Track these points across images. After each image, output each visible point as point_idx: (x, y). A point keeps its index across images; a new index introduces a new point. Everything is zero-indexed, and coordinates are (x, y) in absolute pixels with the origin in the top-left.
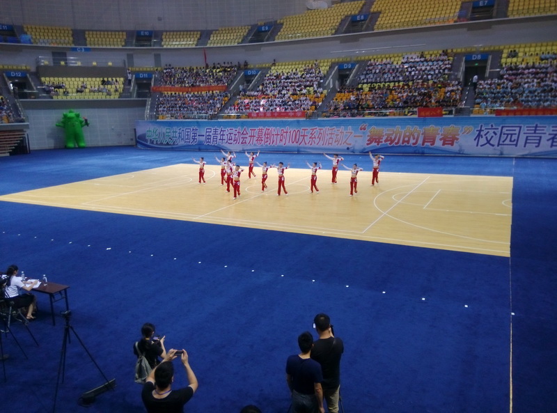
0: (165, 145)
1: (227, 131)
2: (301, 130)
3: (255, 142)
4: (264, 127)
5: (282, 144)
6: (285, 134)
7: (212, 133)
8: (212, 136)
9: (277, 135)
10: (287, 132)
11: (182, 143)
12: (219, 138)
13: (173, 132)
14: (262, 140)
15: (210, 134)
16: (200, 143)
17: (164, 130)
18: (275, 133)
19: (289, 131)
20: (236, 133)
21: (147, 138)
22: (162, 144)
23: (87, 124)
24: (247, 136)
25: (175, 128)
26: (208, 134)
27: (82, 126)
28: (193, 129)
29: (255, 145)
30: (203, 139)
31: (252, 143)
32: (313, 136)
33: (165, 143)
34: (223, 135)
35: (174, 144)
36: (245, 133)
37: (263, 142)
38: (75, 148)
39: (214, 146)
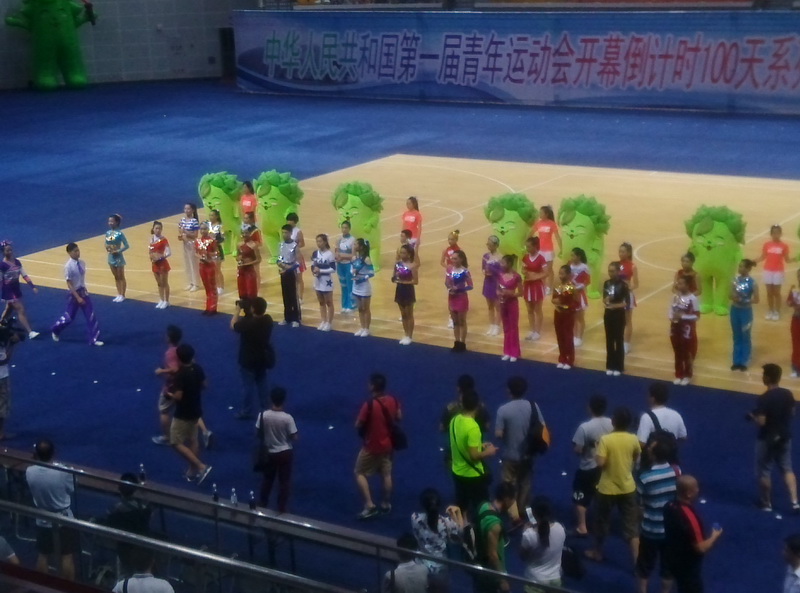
0: (320, 83)
1: (510, 42)
2: (743, 44)
3: (594, 77)
4: (625, 31)
5: (680, 84)
6: (689, 56)
7: (464, 48)
8: (463, 57)
9: (666, 56)
10: (696, 50)
11: (368, 78)
12: (482, 63)
13: (346, 45)
14: (616, 73)
15: (458, 51)
16: (426, 80)
17: (318, 38)
18: (657, 52)
19: (702, 46)
20: (537, 49)
21: (266, 61)
22: (309, 80)
23: (90, 17)
24: (571, 59)
25: (350, 35)
26: (449, 51)
27: (78, 24)
28: (406, 38)
29: (594, 86)
30: (434, 66)
31: (584, 82)
32: (781, 63)
33: (319, 77)
34: (496, 55)
35: (346, 81)
36: (564, 49)
37: (619, 79)
38: (59, 89)
39: (468, 88)
